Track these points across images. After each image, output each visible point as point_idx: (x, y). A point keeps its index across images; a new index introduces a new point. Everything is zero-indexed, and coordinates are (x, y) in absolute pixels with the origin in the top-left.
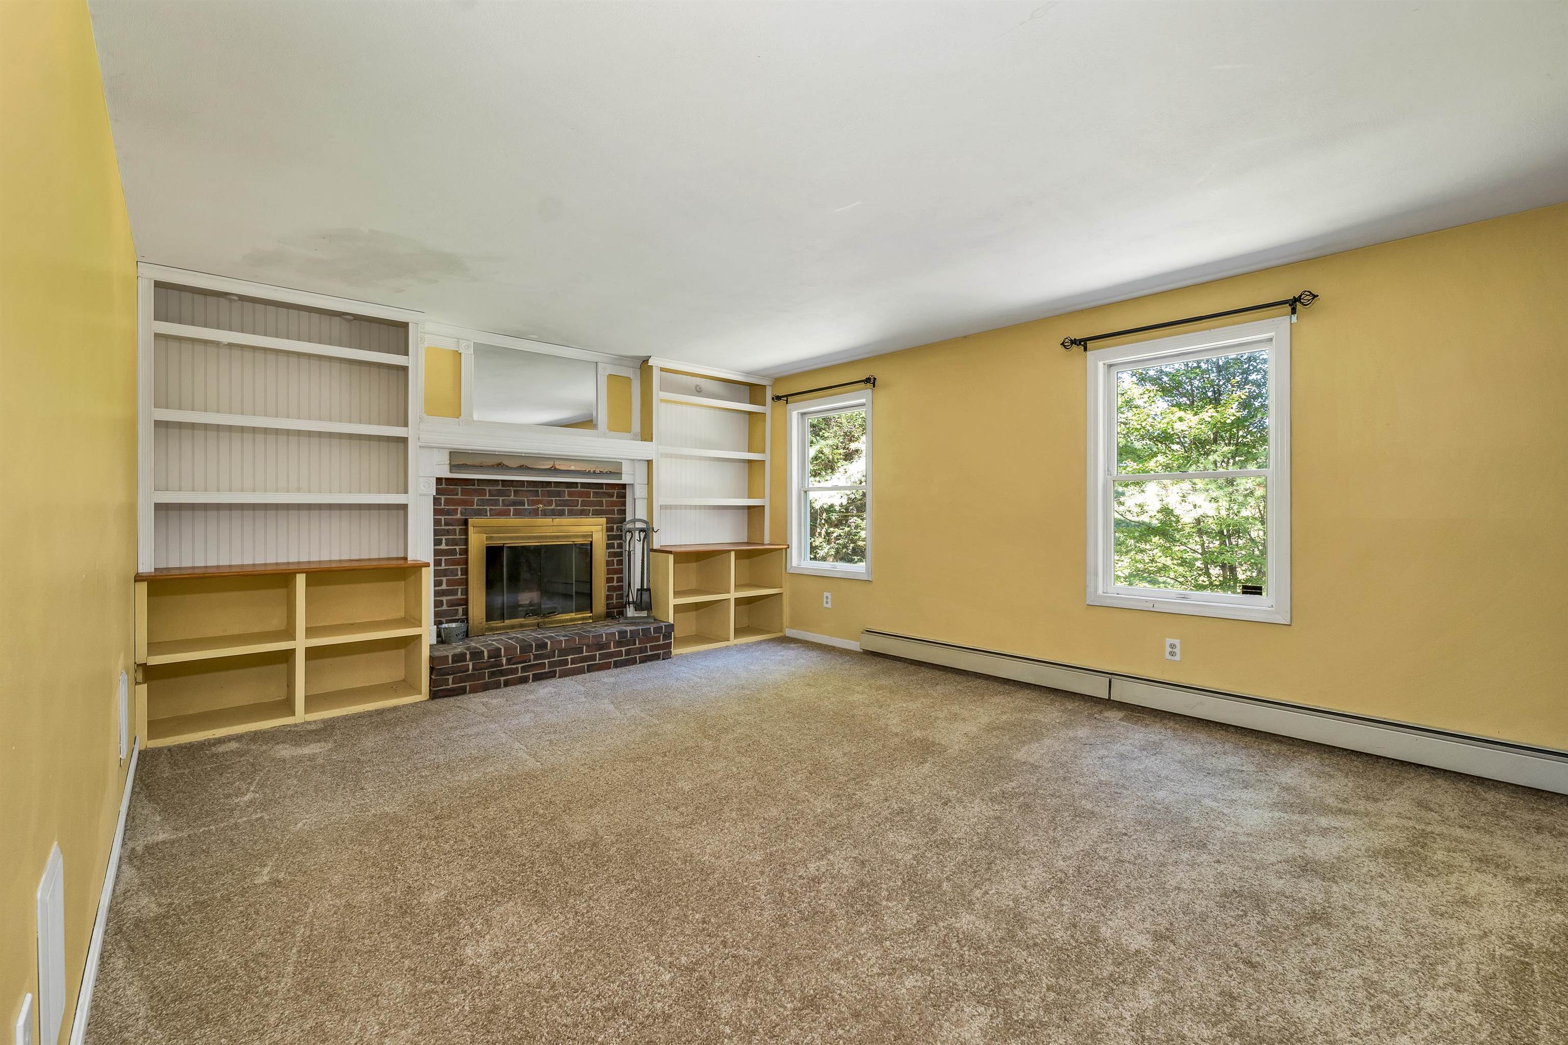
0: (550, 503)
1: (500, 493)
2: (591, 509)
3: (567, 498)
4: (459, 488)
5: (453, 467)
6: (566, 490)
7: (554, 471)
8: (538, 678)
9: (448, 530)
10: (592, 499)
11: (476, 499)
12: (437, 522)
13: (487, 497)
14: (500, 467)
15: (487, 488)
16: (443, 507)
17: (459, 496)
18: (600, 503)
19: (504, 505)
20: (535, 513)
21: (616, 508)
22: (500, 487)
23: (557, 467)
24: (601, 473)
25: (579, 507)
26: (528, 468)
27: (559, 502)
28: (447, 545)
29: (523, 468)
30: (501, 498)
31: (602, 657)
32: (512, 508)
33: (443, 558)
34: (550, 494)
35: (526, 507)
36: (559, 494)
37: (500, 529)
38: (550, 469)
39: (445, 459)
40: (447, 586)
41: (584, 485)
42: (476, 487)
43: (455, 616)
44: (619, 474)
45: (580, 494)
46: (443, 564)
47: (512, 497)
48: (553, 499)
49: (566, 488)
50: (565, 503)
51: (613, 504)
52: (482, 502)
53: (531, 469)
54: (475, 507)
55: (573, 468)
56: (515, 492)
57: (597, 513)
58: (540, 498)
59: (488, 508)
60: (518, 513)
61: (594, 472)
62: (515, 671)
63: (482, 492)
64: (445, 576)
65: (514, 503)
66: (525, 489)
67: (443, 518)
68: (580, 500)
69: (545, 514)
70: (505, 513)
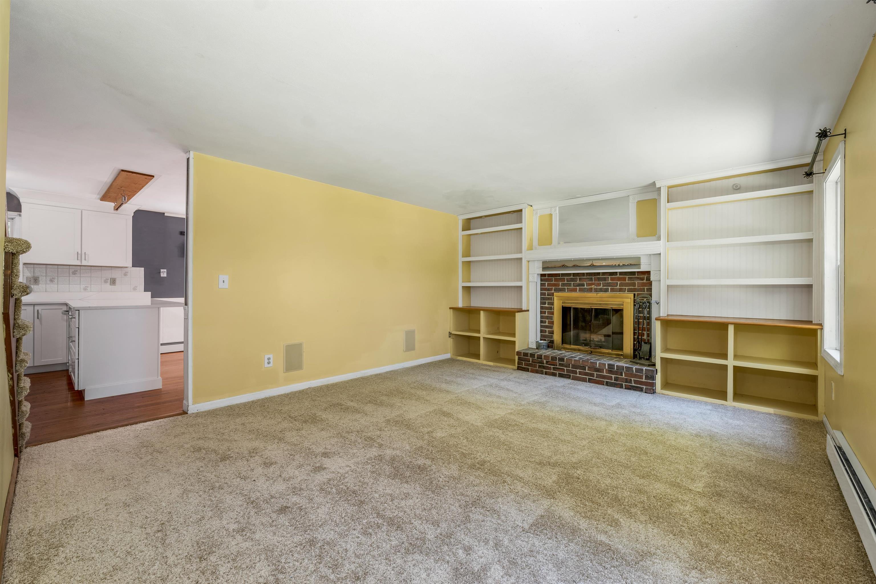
0: (599, 285)
1: (572, 280)
2: (627, 288)
3: (610, 281)
4: (553, 278)
5: (544, 269)
6: (610, 277)
7: (592, 266)
8: (561, 376)
9: (549, 298)
10: (627, 282)
11: (560, 283)
12: (541, 294)
13: (566, 282)
14: (564, 267)
15: (566, 278)
16: (546, 287)
17: (553, 282)
18: (634, 284)
19: (574, 286)
20: (590, 290)
21: (646, 288)
22: (572, 277)
23: (594, 264)
24: (624, 265)
25: (618, 287)
26: (578, 266)
27: (605, 284)
28: (548, 305)
29: (575, 267)
30: (572, 283)
31: (598, 376)
32: (578, 288)
33: (547, 311)
34: (599, 279)
35: (585, 287)
36: (605, 279)
37: (568, 298)
38: (590, 266)
39: (541, 265)
40: (548, 324)
41: (621, 273)
42: (560, 277)
43: (551, 339)
44: (638, 265)
45: (619, 279)
46: (547, 313)
47: (578, 282)
48: (601, 282)
49: (609, 276)
50: (609, 285)
51: (644, 285)
52: (563, 285)
53: (580, 266)
54: (560, 287)
55: (604, 264)
56: (580, 279)
57: (630, 291)
58: (594, 282)
59: (566, 288)
60: (581, 290)
61: (619, 265)
62: (549, 368)
63: (563, 280)
64: (548, 319)
65: (579, 285)
66: (585, 277)
67: (546, 292)
68: (619, 282)
69: (596, 290)
70: (574, 290)
